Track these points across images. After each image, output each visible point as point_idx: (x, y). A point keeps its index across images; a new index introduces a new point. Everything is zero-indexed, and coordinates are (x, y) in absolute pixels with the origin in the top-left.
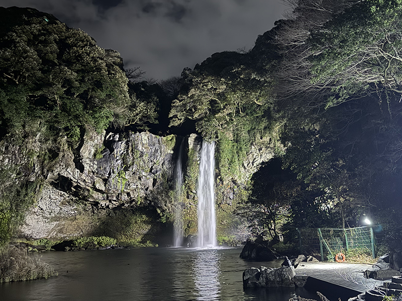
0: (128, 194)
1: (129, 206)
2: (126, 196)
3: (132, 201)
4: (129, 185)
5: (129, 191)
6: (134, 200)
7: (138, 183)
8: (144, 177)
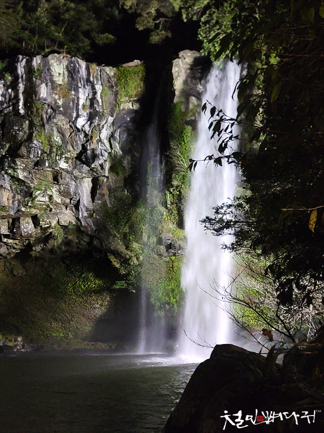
0: (35, 219)
1: (43, 249)
2: (31, 226)
3: (46, 237)
4: (31, 195)
5: (34, 211)
6: (51, 233)
7: (54, 191)
8: (64, 173)
